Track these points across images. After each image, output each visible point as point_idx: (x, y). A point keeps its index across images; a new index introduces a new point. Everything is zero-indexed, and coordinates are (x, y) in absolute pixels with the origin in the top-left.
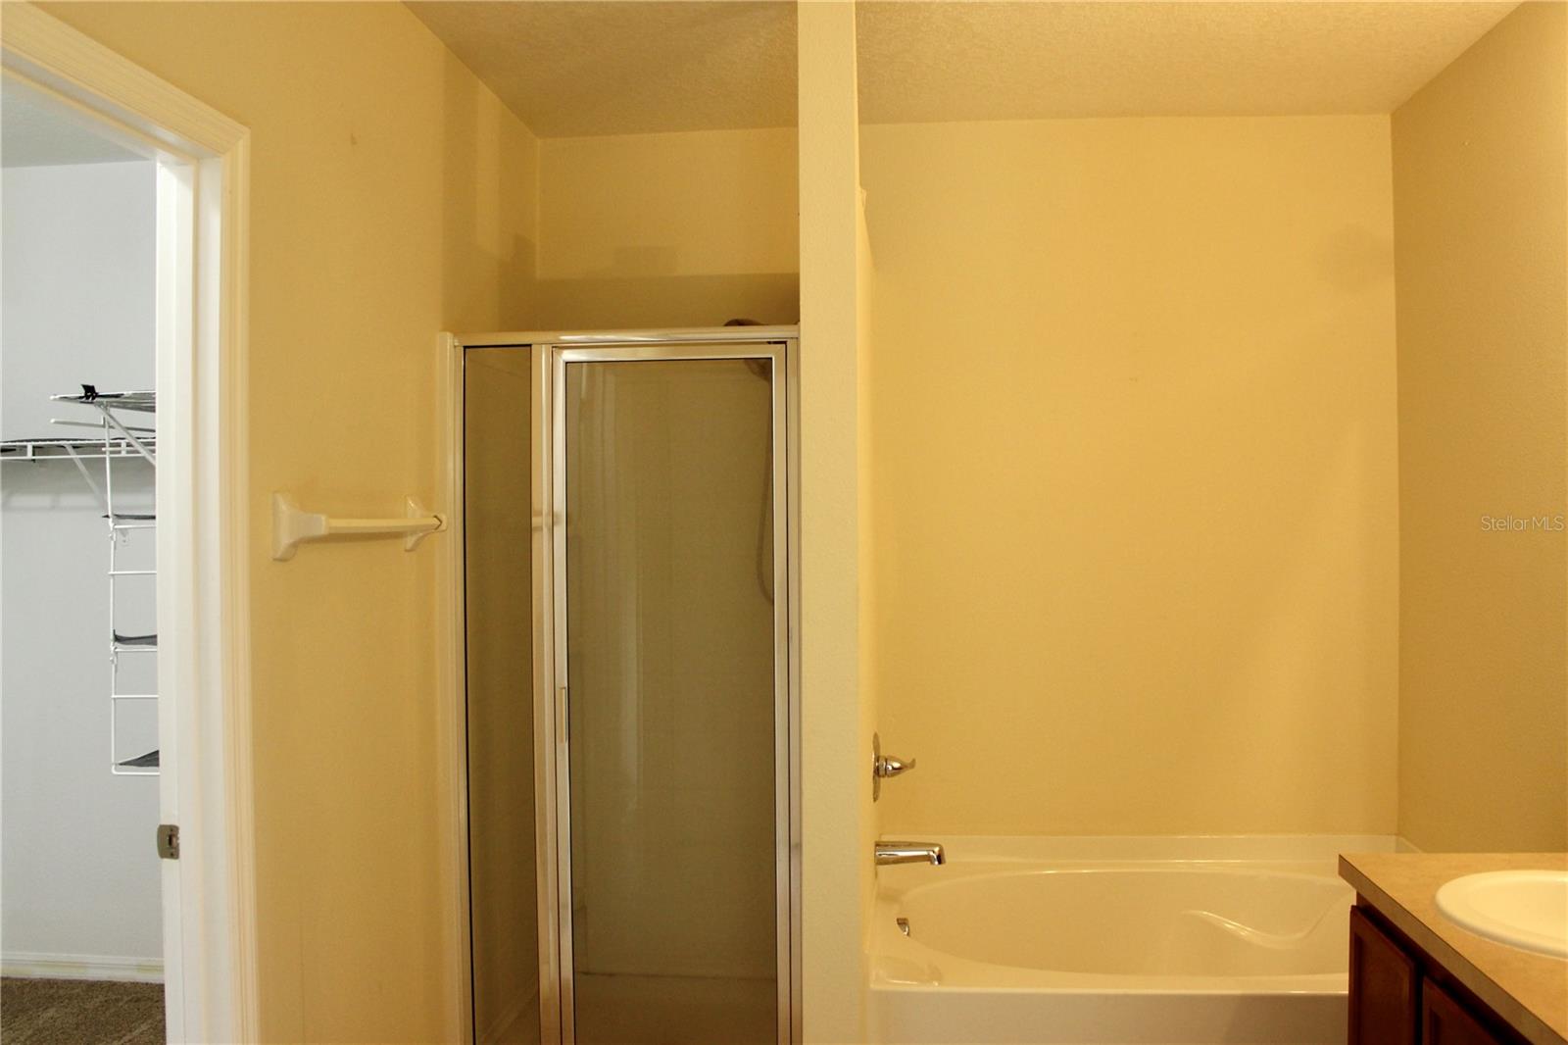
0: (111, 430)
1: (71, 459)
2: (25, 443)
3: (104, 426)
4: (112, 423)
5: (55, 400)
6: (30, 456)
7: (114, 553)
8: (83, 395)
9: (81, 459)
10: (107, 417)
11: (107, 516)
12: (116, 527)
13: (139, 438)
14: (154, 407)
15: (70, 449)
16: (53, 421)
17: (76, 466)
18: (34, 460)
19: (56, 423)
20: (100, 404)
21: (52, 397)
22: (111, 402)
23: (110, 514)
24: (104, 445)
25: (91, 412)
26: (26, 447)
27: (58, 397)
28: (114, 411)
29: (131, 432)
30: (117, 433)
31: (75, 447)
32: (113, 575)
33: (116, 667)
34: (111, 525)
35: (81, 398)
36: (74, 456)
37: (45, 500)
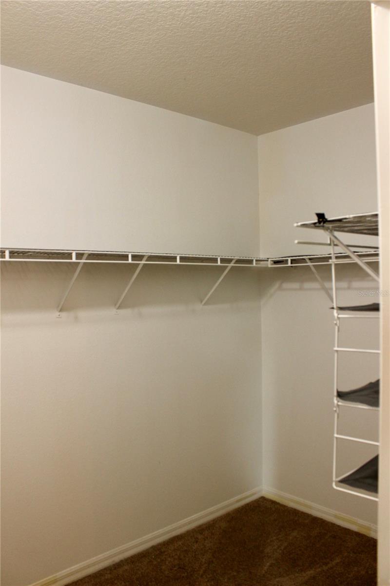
0: (335, 247)
1: (308, 265)
2: (287, 258)
3: (330, 245)
4: (336, 242)
5: (297, 226)
6: (289, 264)
7: (338, 335)
8: (316, 221)
9: (313, 265)
10: (333, 238)
11: (333, 308)
12: (340, 316)
13: (355, 252)
14: (377, 229)
15: (308, 261)
16: (296, 242)
17: (310, 268)
18: (292, 266)
19: (299, 243)
20: (327, 229)
21: (295, 225)
22: (335, 227)
23: (335, 307)
24: (330, 258)
25: (322, 235)
26: (287, 260)
27: (299, 224)
28: (336, 234)
29: (351, 248)
30: (339, 250)
31: (310, 259)
32: (337, 351)
33: (338, 414)
34: (336, 315)
35: (315, 224)
36: (310, 264)
37: (296, 285)
